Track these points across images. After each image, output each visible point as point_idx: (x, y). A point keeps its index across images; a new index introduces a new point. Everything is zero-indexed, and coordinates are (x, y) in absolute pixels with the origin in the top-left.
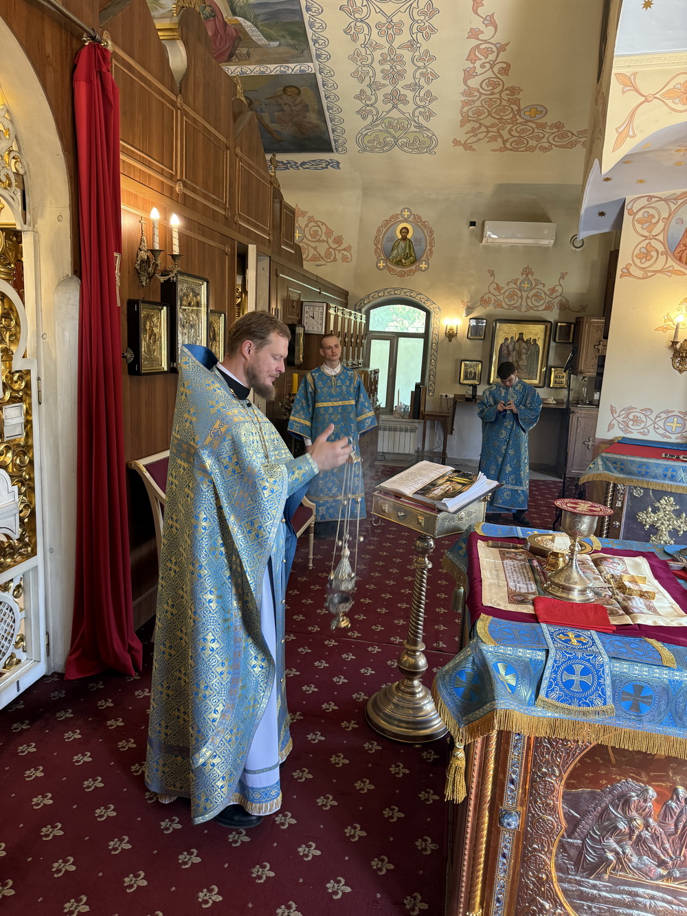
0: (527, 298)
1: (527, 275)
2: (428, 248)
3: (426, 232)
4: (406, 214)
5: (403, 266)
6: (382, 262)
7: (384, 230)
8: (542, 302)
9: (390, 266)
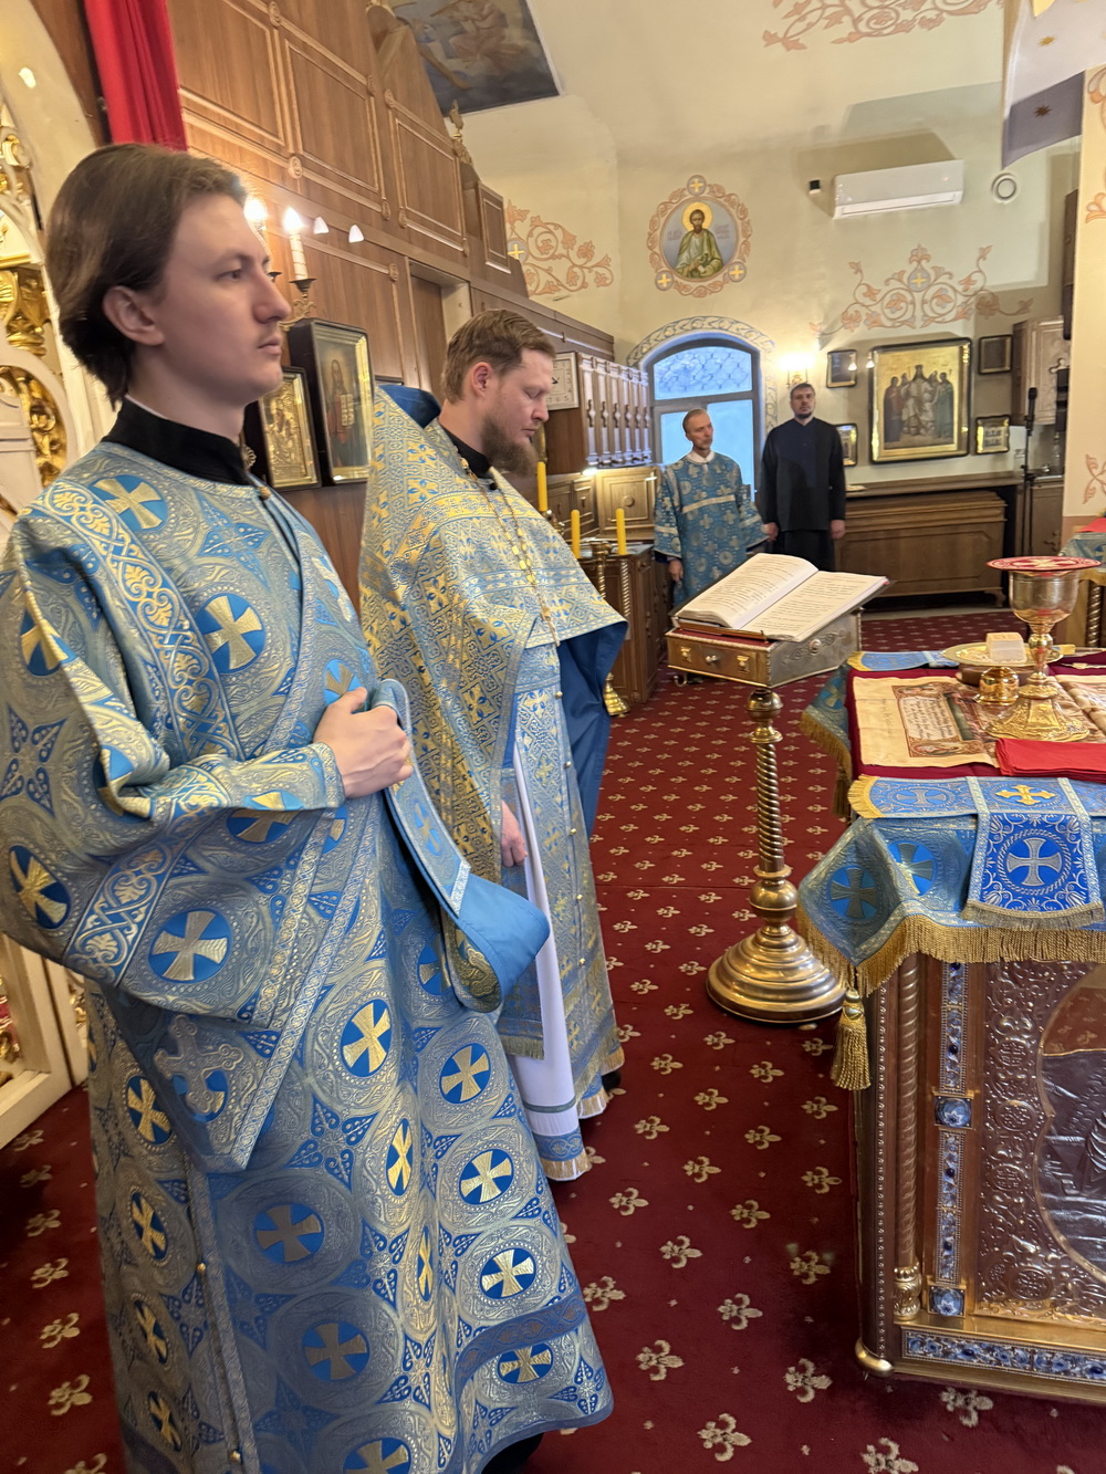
0: (924, 302)
1: (919, 262)
2: (742, 239)
3: (733, 211)
4: (697, 186)
5: (701, 277)
6: (664, 276)
7: (663, 220)
8: (950, 306)
9: (680, 280)
